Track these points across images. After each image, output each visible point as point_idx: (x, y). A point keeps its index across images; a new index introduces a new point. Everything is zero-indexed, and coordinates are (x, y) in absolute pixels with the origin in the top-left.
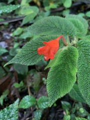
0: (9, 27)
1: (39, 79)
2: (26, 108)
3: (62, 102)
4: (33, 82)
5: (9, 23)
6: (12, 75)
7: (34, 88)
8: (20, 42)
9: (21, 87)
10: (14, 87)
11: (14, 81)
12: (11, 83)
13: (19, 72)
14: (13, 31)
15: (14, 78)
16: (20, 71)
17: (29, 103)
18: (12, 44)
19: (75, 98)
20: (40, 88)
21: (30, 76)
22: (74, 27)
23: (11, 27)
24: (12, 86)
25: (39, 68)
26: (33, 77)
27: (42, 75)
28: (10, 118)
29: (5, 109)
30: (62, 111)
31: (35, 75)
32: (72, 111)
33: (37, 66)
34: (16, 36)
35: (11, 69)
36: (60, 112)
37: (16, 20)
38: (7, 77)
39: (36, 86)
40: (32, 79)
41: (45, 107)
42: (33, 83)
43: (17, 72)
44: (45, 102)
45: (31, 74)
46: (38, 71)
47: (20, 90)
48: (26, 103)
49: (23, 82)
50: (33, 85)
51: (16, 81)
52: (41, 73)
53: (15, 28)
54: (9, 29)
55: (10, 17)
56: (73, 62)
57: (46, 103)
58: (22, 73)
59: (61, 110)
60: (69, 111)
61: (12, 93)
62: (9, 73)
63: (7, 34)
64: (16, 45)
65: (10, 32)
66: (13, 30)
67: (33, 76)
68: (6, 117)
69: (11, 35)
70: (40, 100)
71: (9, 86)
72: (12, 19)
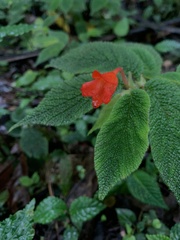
0: (8, 71)
1: (71, 168)
2: (47, 221)
3: (119, 211)
4: (58, 174)
5: (10, 63)
6: (16, 162)
7: (61, 187)
8: (33, 97)
9: (34, 185)
10: (19, 185)
11: (19, 173)
12: (13, 178)
13: (30, 155)
14: (17, 79)
15: (19, 167)
16: (31, 152)
17: (52, 211)
18: (15, 101)
19: (143, 200)
20: (71, 187)
21: (52, 163)
22: (138, 59)
23: (13, 70)
24: (16, 184)
25: (70, 147)
26: (58, 165)
27: (76, 160)
28: (18, 237)
29: (8, 220)
30: (119, 231)
31: (62, 161)
32: (138, 226)
33: (66, 144)
34: (23, 87)
35: (15, 149)
36: (113, 232)
37: (22, 57)
38: (6, 164)
39: (64, 182)
40: (57, 168)
41: (85, 219)
42: (59, 176)
43: (25, 155)
44: (84, 208)
45: (55, 160)
46: (68, 154)
47: (31, 190)
48: (48, 212)
49: (39, 174)
50: (58, 181)
51: (24, 173)
52: (73, 156)
53: (21, 73)
54: (8, 75)
55: (10, 52)
56: (141, 115)
57: (88, 209)
58: (37, 156)
59: (116, 229)
60: (132, 227)
61: (15, 199)
62: (10, 158)
63: (6, 82)
64: (24, 103)
65: (11, 79)
66: (16, 76)
67: (58, 162)
68: (9, 235)
69: (14, 84)
70: (76, 205)
71: (9, 183)
72: (14, 55)
